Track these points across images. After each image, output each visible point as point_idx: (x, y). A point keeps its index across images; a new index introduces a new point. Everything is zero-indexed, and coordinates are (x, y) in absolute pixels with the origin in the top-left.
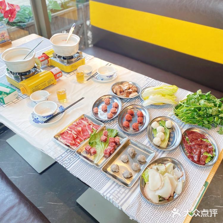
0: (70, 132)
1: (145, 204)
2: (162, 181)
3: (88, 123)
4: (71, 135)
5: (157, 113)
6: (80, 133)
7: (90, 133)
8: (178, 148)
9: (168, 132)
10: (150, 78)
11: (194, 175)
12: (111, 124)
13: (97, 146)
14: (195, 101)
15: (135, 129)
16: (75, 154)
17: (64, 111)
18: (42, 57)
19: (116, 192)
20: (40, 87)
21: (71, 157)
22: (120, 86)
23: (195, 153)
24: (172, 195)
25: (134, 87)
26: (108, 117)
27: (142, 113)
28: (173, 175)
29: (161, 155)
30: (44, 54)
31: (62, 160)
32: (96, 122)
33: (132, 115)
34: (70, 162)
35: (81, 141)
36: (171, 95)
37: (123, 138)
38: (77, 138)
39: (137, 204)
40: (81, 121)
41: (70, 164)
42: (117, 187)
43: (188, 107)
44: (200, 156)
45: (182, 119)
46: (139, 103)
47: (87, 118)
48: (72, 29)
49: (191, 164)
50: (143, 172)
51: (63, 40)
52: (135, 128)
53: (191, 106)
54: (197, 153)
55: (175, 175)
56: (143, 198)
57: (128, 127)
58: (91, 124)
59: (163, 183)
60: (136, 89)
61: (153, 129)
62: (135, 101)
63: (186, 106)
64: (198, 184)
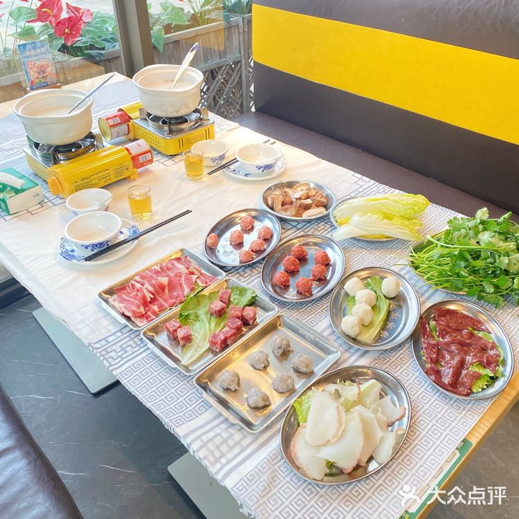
0: (138, 286)
1: (288, 479)
3: (188, 268)
4: (139, 293)
5: (366, 259)
6: (164, 291)
7: (187, 290)
8: (406, 347)
9: (384, 306)
10: (364, 178)
11: (436, 419)
12: (245, 276)
13: (197, 325)
14: (467, 235)
15: (301, 293)
16: (139, 337)
17: (137, 238)
18: (115, 117)
19: (218, 440)
20: (93, 182)
21: (129, 343)
22: (285, 192)
23: (447, 363)
24: (363, 464)
25: (318, 196)
26: (240, 261)
27: (326, 255)
28: (375, 412)
29: (356, 360)
30: (121, 110)
31: (105, 350)
32: (208, 269)
33: (302, 259)
34: (123, 356)
35: (162, 309)
36: (409, 219)
37: (265, 309)
38: (153, 300)
39: (266, 475)
40: (173, 264)
41: (121, 360)
42: (223, 426)
43: (447, 247)
44: (461, 373)
45: (425, 278)
46: (326, 232)
47: (188, 257)
48: (190, 56)
49: (431, 390)
50: (298, 398)
51: (167, 81)
52: (301, 289)
53: (455, 246)
54: (454, 362)
55: (379, 413)
56: (284, 462)
57: (286, 286)
58: (196, 272)
59: (343, 428)
60: (323, 200)
61: (348, 295)
62: (316, 227)
63: (442, 246)
64: (441, 442)
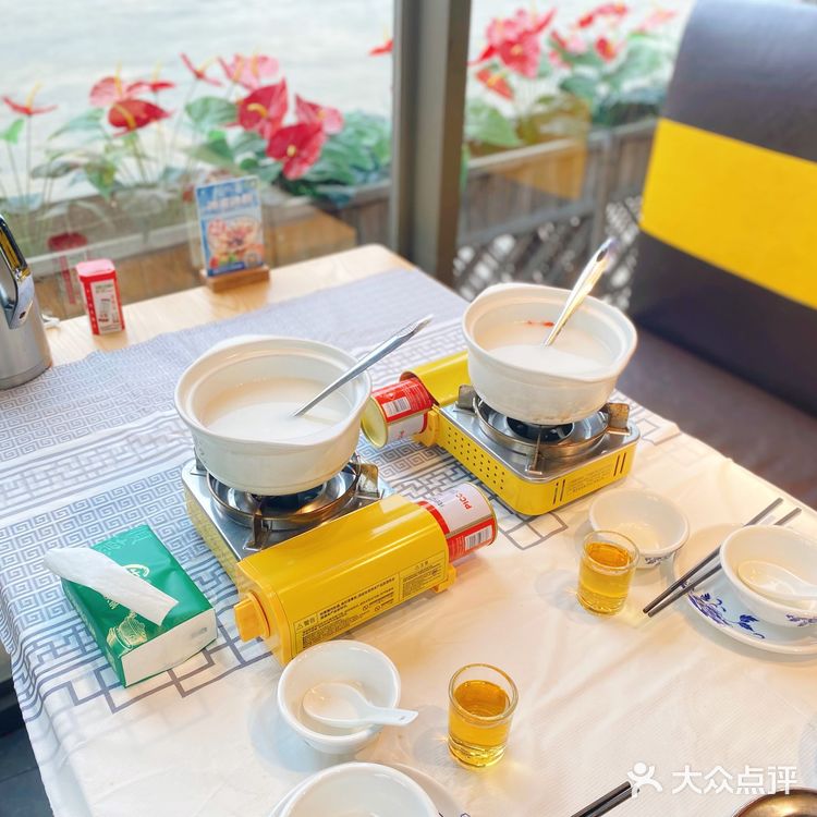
18: (399, 394)
30: (409, 376)
48: (594, 269)
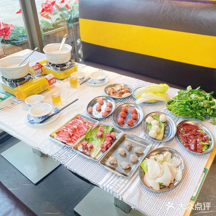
0: (66, 130)
1: (146, 193)
2: (161, 169)
3: (83, 121)
4: (67, 133)
5: (150, 109)
6: (76, 131)
7: (86, 129)
8: (174, 139)
9: (163, 125)
10: (140, 80)
11: (193, 162)
12: (106, 121)
13: (93, 142)
14: (186, 96)
15: (130, 125)
16: (71, 150)
17: (59, 112)
18: (36, 66)
19: (115, 183)
20: (34, 92)
21: (68, 153)
22: (113, 88)
23: (191, 142)
24: (173, 182)
25: (126, 89)
26: (102, 116)
27: (136, 110)
28: (172, 163)
29: (158, 146)
30: (38, 63)
31: (59, 156)
32: (91, 121)
33: (126, 112)
34: (67, 158)
35: (77, 138)
36: (163, 93)
37: (119, 133)
38: (73, 135)
39: (138, 192)
40: (76, 120)
41: (67, 160)
42: (116, 178)
43: (180, 101)
44: (197, 145)
45: (175, 113)
46: (132, 102)
47: (82, 117)
48: (64, 40)
49: (188, 153)
50: (142, 163)
51: (56, 50)
52: (129, 123)
53: (183, 101)
54: (193, 142)
55: (173, 163)
56: (143, 187)
57: (123, 123)
58: (86, 122)
59: (162, 170)
60: (128, 90)
61: (148, 123)
62: (128, 100)
63: (178, 101)
64: (197, 170)
